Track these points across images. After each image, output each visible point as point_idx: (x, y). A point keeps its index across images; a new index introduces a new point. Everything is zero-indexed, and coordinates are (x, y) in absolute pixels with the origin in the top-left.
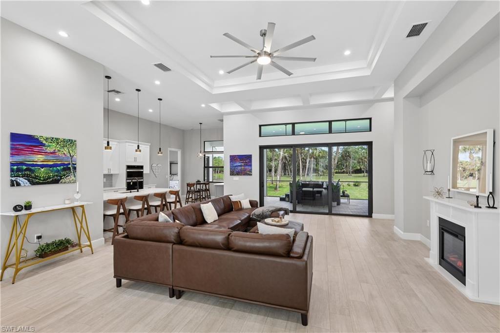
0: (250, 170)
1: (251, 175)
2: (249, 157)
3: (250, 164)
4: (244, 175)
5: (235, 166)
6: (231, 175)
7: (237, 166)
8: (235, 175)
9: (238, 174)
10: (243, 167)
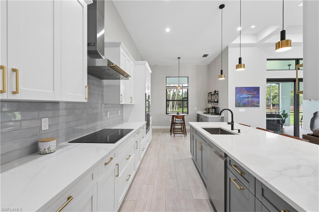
0: (258, 102)
1: (259, 106)
2: (257, 89)
3: (258, 96)
4: (251, 106)
5: (242, 98)
6: (236, 106)
7: (244, 98)
8: (241, 107)
9: (245, 105)
10: (250, 99)
